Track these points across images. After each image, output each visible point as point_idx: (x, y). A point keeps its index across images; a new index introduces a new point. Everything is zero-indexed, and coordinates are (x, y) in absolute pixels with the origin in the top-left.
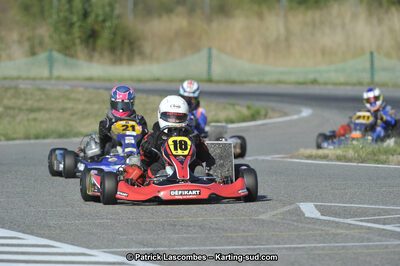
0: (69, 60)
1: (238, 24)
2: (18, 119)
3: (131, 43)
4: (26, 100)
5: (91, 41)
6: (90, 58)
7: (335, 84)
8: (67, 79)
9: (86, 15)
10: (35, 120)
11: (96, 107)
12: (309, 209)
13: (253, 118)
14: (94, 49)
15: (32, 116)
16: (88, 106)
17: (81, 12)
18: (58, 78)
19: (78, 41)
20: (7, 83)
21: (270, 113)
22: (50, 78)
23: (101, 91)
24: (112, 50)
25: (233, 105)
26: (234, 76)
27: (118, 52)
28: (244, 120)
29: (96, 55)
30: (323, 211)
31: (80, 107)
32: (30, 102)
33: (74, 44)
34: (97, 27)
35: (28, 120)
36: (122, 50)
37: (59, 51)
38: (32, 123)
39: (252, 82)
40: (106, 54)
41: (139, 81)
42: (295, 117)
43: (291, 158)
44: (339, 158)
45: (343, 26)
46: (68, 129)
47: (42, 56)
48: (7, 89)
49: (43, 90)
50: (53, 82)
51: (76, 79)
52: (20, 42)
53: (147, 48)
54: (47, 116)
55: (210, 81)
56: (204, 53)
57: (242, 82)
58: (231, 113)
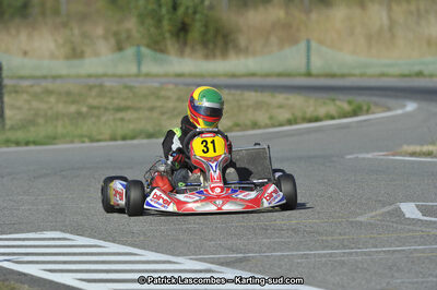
0: (159, 55)
1: (339, 14)
2: (104, 119)
3: (225, 37)
4: (113, 98)
5: (182, 35)
6: (181, 53)
8: (157, 76)
9: (175, 7)
10: (122, 120)
12: (410, 210)
13: (355, 113)
14: (185, 43)
15: (119, 115)
16: (178, 104)
17: (170, 4)
18: (147, 75)
19: (167, 35)
20: (92, 81)
21: (373, 108)
22: (137, 76)
24: (205, 44)
25: (334, 100)
26: (335, 69)
27: (211, 46)
28: (345, 116)
29: (188, 50)
30: (425, 211)
31: (170, 105)
32: (116, 101)
33: (164, 38)
34: (188, 21)
35: (114, 120)
36: (215, 45)
37: (148, 46)
38: (119, 123)
39: (354, 75)
40: (198, 47)
41: (233, 76)
42: (399, 112)
43: (394, 155)
46: (157, 128)
47: (130, 51)
48: (91, 88)
49: (130, 88)
50: (141, 79)
51: (166, 75)
52: (105, 38)
53: (242, 41)
54: (136, 115)
55: (309, 74)
56: (302, 45)
57: (343, 76)
58: (331, 109)
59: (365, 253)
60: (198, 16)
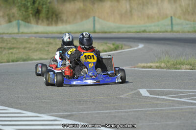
0: (27, 24)
1: (107, 5)
2: (4, 53)
3: (56, 15)
4: (7, 44)
5: (37, 15)
6: (37, 23)
7: (154, 32)
8: (27, 33)
9: (34, 2)
10: (12, 53)
11: (41, 46)
12: (144, 92)
13: (116, 49)
14: (39, 19)
15: (11, 51)
16: (36, 46)
17: (32, 1)
18: (22, 33)
19: (31, 15)
21: (124, 47)
22: (18, 33)
23: (43, 38)
24: (48, 19)
25: (106, 43)
26: (106, 30)
27: (50, 20)
28: (112, 50)
29: (40, 21)
30: (151, 92)
31: (33, 46)
32: (9, 45)
33: (29, 17)
34: (40, 8)
35: (8, 53)
36: (52, 19)
37: (22, 20)
38: (11, 55)
39: (115, 32)
40: (45, 20)
42: (136, 48)
43: (134, 68)
44: (157, 67)
45: (157, 4)
46: (28, 57)
47: (14, 23)
49: (15, 39)
50: (20, 35)
51: (31, 33)
52: (3, 17)
53: (64, 17)
54: (18, 51)
55: (95, 32)
56: (91, 19)
57: (110, 32)
58: (105, 47)
59: (125, 112)
60: (44, 6)
